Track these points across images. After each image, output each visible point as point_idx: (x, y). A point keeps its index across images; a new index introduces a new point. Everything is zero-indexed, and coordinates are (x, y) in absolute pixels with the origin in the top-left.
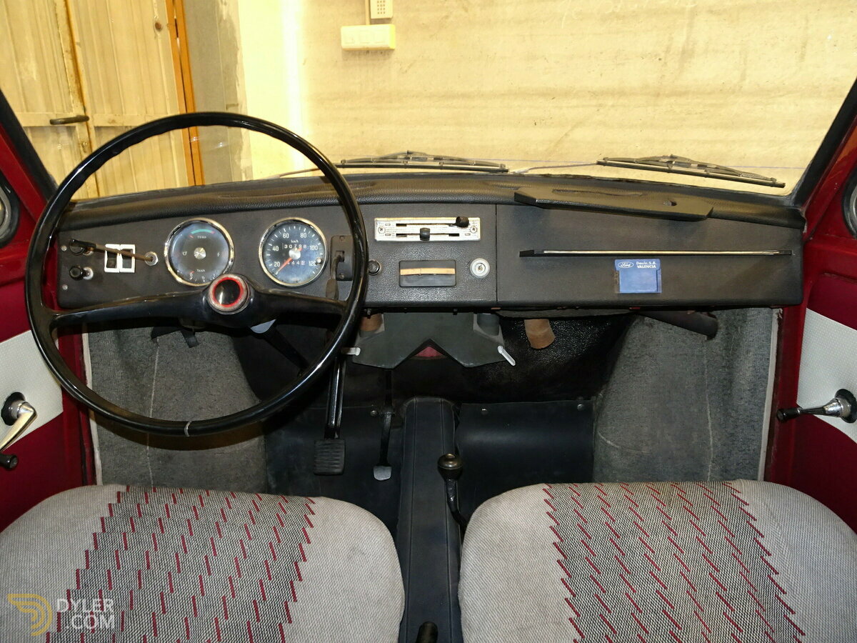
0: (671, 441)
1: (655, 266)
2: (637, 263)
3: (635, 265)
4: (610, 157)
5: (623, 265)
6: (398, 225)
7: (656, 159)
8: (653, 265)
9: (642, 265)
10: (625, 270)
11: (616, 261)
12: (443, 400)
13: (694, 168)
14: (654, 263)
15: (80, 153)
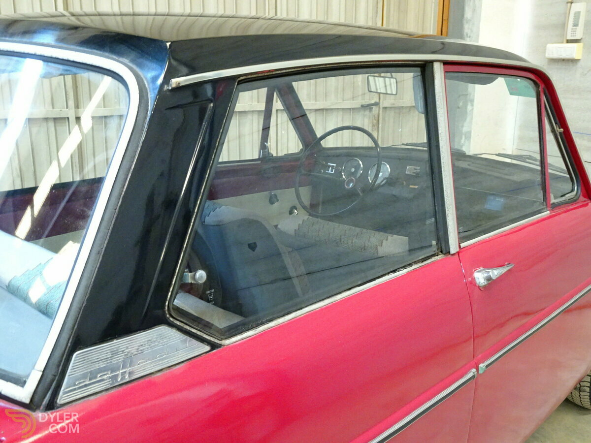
15: (373, 120)
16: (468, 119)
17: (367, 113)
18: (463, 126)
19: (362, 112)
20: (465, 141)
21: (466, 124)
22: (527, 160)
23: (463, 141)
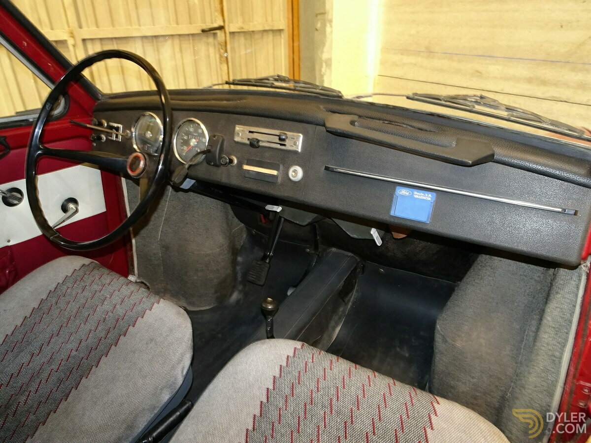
0: (484, 344)
1: (430, 199)
2: (415, 193)
3: (413, 194)
4: (419, 92)
5: (403, 192)
6: (250, 132)
7: (464, 98)
8: (429, 197)
9: (418, 195)
10: (403, 196)
11: (398, 187)
12: (352, 255)
13: (502, 110)
14: (430, 196)
15: (219, 49)
16: (327, 44)
17: (211, 40)
18: (322, 52)
19: (204, 39)
20: (326, 70)
21: (326, 49)
22: (478, 108)
23: (323, 70)
